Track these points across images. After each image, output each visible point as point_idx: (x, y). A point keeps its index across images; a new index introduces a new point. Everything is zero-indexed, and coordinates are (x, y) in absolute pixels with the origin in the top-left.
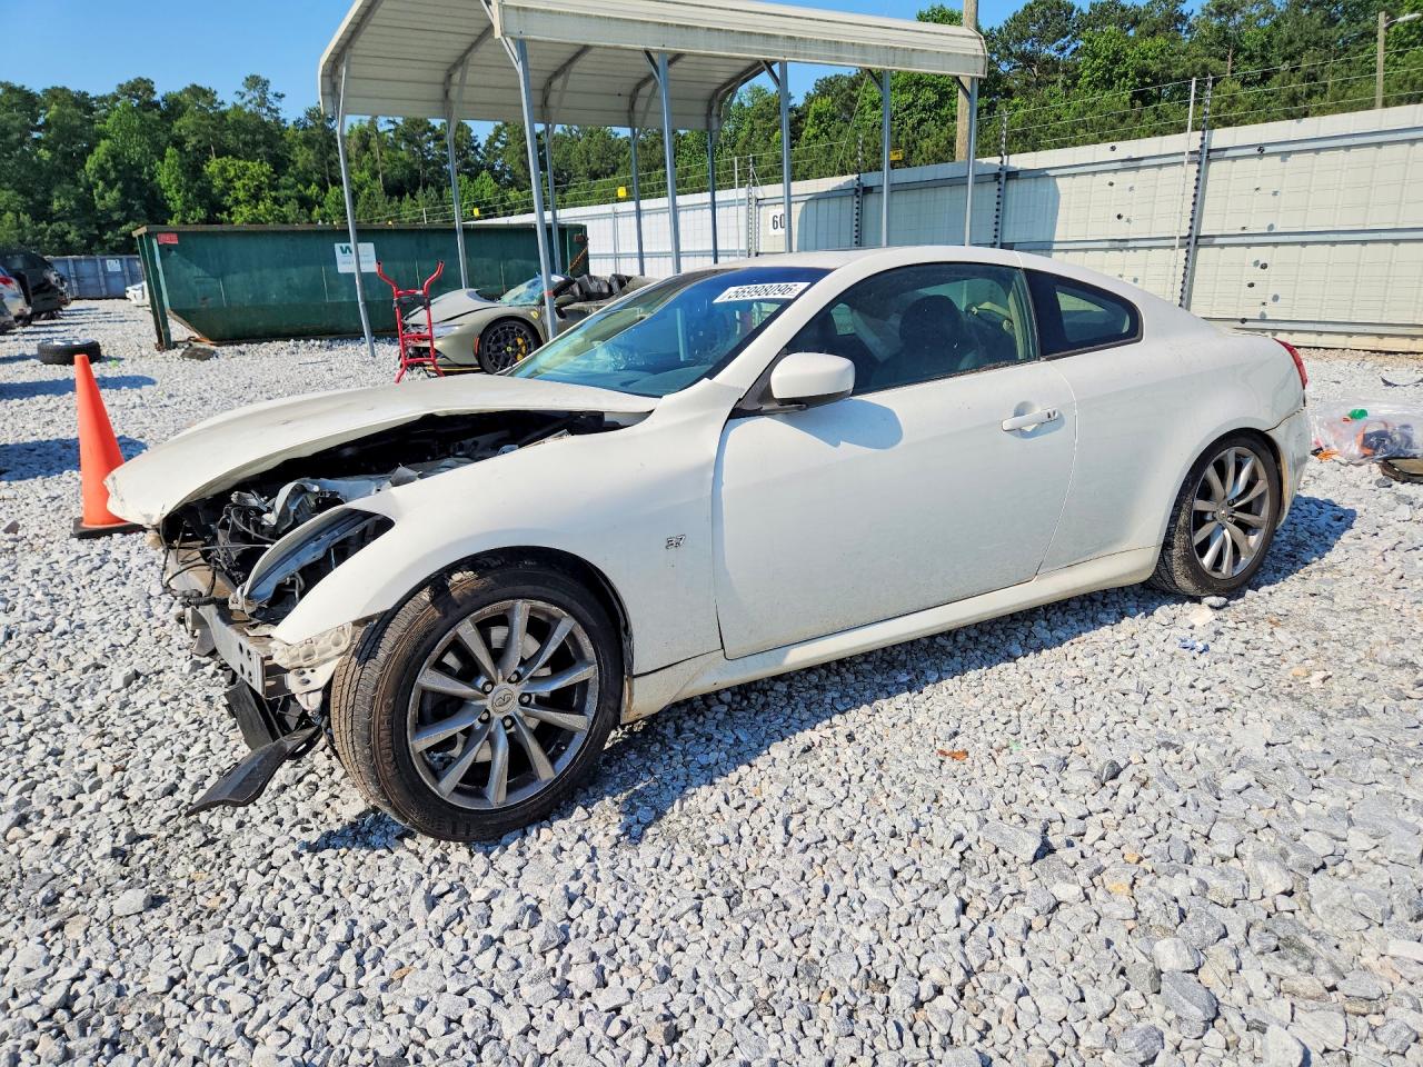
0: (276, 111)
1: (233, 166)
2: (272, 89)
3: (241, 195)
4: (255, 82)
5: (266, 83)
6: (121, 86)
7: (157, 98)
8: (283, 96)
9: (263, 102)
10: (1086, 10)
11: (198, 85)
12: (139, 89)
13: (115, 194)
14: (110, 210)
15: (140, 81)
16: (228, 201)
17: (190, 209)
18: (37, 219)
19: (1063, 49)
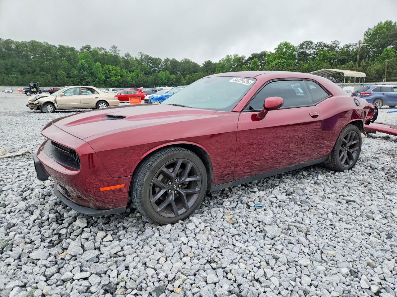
0: (118, 54)
1: (111, 67)
2: (118, 49)
3: (113, 75)
4: (114, 47)
5: (117, 47)
6: (83, 47)
7: (91, 50)
8: (120, 50)
9: (115, 52)
10: (316, 43)
11: (103, 47)
12: (87, 47)
13: (85, 73)
14: (83, 76)
15: (88, 45)
16: (109, 76)
17: (101, 77)
18: (67, 77)
19: (310, 51)
